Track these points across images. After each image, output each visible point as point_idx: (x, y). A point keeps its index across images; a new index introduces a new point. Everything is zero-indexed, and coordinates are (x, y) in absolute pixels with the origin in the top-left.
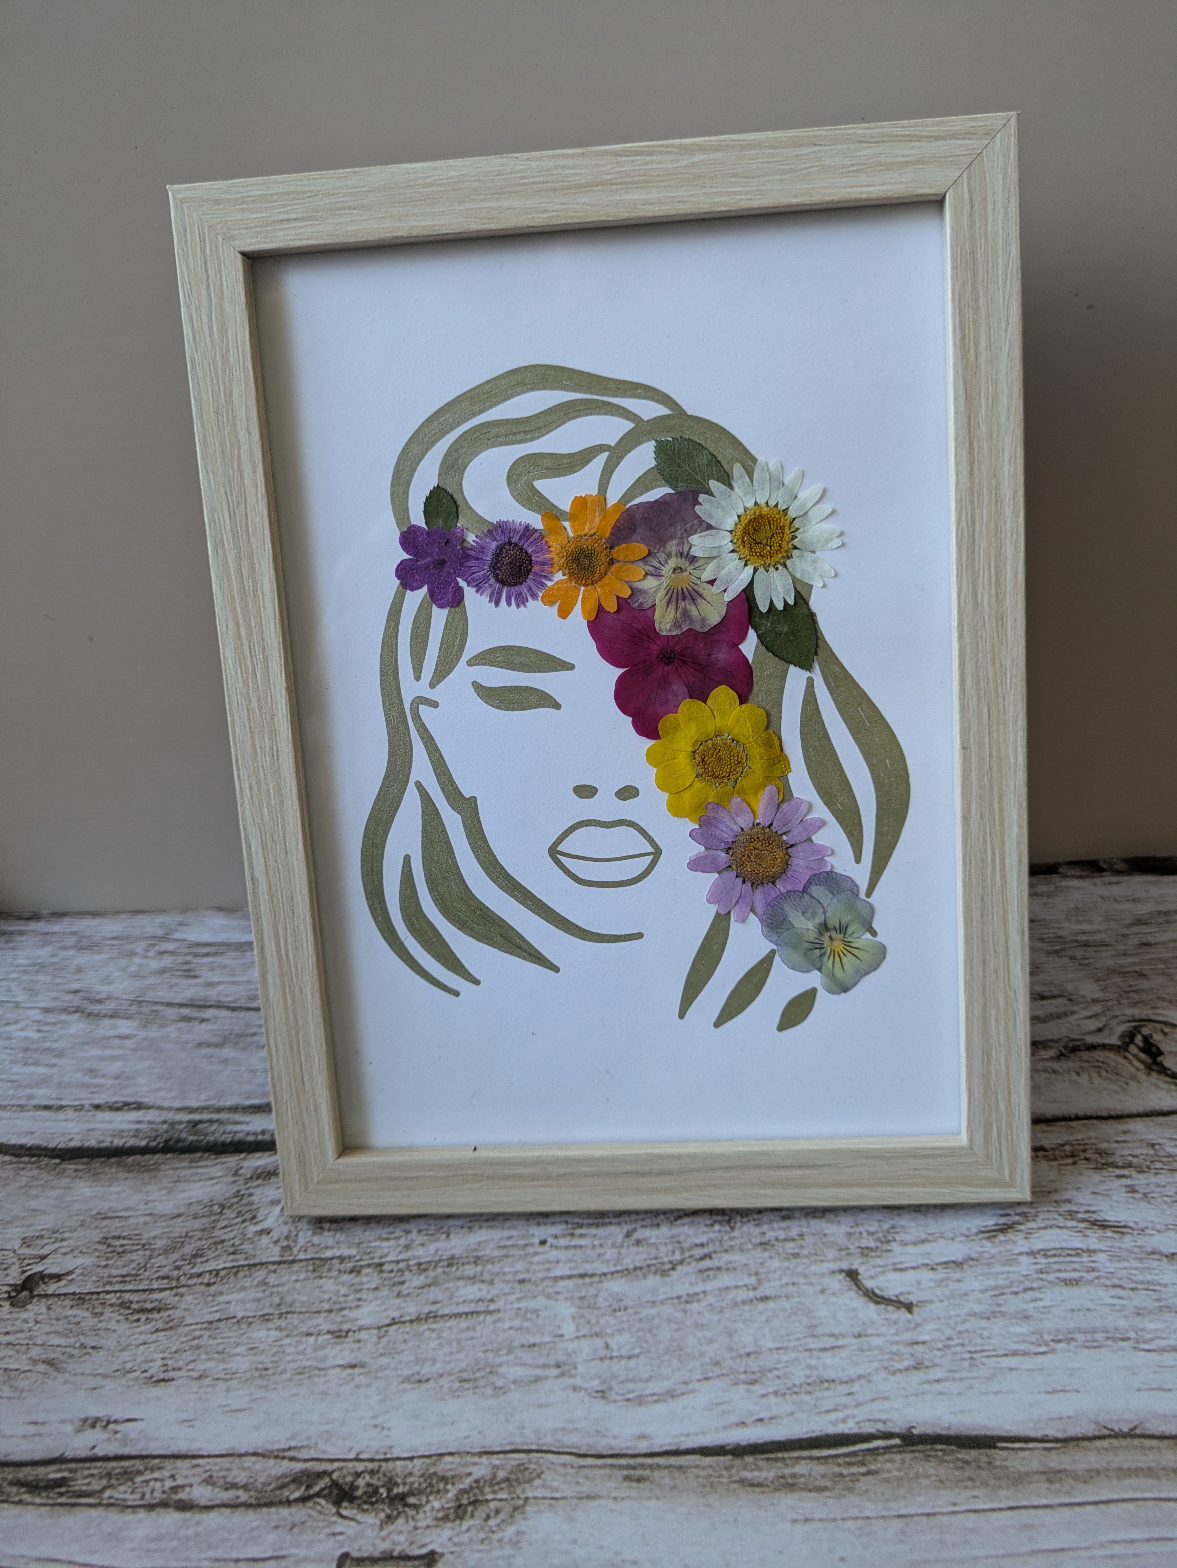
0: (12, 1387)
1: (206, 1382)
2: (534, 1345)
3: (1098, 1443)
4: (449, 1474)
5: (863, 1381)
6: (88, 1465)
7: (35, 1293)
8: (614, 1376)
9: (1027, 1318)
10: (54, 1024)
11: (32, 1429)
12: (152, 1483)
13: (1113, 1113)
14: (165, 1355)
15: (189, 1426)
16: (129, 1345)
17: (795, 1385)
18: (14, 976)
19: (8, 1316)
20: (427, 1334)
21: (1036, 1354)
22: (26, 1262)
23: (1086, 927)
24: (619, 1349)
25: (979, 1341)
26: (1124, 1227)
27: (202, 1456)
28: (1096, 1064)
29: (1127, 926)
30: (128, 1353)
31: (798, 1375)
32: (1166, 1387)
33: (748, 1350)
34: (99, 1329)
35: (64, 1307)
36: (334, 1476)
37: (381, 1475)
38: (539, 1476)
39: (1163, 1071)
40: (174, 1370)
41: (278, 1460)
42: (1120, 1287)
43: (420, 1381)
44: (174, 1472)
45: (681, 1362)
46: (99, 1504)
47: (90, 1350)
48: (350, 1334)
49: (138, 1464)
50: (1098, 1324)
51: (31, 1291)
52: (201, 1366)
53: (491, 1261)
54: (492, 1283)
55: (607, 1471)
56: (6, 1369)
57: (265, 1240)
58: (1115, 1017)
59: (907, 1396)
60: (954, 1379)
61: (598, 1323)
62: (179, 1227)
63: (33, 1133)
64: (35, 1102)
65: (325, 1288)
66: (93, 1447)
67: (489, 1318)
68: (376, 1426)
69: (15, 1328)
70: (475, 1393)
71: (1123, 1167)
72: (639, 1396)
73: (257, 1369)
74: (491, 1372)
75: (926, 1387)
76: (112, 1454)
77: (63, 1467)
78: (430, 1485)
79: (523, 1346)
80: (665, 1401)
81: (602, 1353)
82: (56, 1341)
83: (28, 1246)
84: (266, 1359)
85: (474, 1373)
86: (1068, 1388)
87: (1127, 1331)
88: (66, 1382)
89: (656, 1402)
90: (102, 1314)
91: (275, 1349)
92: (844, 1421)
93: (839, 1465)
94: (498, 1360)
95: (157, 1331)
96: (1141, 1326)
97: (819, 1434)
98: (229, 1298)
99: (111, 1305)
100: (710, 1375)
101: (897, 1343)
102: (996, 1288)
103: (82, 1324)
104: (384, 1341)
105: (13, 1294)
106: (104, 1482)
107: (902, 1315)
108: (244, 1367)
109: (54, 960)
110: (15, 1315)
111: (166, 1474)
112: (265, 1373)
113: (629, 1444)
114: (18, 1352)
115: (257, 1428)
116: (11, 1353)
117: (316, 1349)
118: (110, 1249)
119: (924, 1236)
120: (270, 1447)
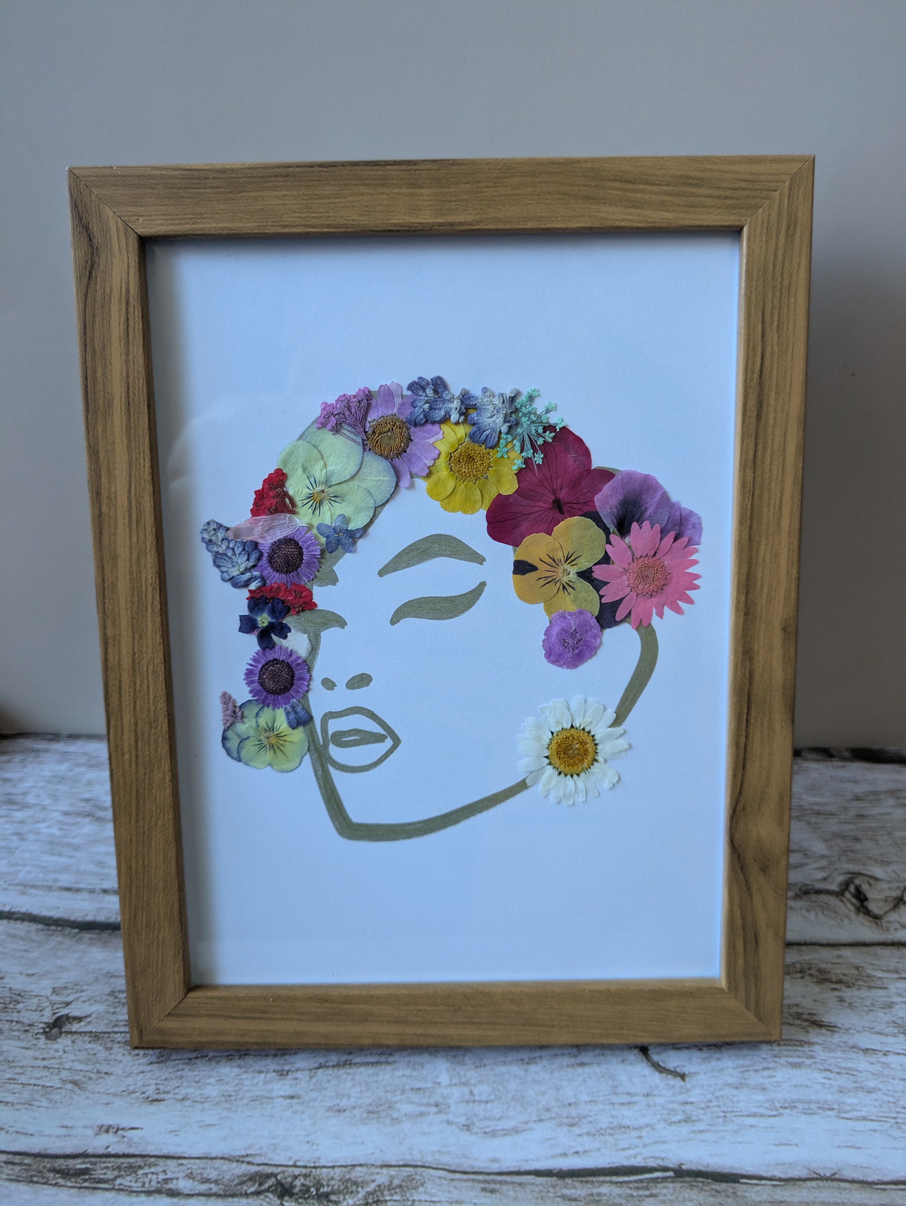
0: (48, 1099)
1: (187, 1103)
2: (420, 1089)
3: (809, 1184)
4: (360, 1180)
5: (649, 1129)
6: (104, 1160)
7: (63, 1030)
8: (476, 1115)
9: (764, 1089)
10: (73, 824)
11: (63, 1132)
12: (150, 1176)
13: (832, 942)
14: (158, 1082)
15: (178, 1135)
16: (131, 1073)
17: (601, 1129)
18: (41, 784)
19: (44, 1046)
20: (345, 1076)
21: (769, 1116)
22: (56, 1006)
23: (819, 799)
24: (480, 1095)
25: (730, 1104)
26: (834, 1027)
27: (185, 1158)
28: (821, 904)
29: (849, 801)
30: (131, 1079)
31: (604, 1122)
32: (858, 1146)
33: (570, 1101)
34: (110, 1060)
35: (85, 1042)
36: (279, 1177)
37: (312, 1178)
38: (422, 1185)
39: (868, 912)
40: (164, 1093)
41: (239, 1164)
42: (830, 1071)
43: (339, 1111)
44: (165, 1168)
45: (523, 1107)
46: (113, 1189)
47: (104, 1075)
48: (290, 1073)
49: (140, 1161)
50: (813, 1097)
51: (60, 1028)
52: (183, 1091)
55: (470, 1184)
56: (43, 1086)
58: (836, 869)
59: (679, 1142)
60: (712, 1131)
61: (465, 1075)
63: (58, 908)
64: (59, 884)
66: (108, 1147)
67: (388, 1068)
68: (308, 1142)
69: (49, 1056)
70: (378, 1122)
71: (836, 983)
72: (493, 1131)
73: (223, 1095)
74: (390, 1107)
75: (693, 1135)
76: (121, 1153)
77: (86, 1160)
78: (346, 1187)
79: (412, 1089)
80: (511, 1135)
81: (468, 1097)
82: (79, 1067)
83: (58, 994)
84: (230, 1088)
85: (378, 1107)
86: (790, 1142)
87: (833, 1104)
88: (87, 1098)
89: (506, 1135)
90: (111, 1048)
91: (236, 1081)
92: (635, 1157)
93: (631, 1188)
94: (395, 1099)
95: (151, 1063)
96: (842, 1100)
97: (617, 1165)
99: (119, 1042)
100: (543, 1117)
101: (673, 1102)
102: (743, 1066)
103: (98, 1055)
104: (314, 1080)
105: (47, 1030)
106: (116, 1173)
107: (678, 1082)
108: (214, 1093)
109: (71, 774)
110: (49, 1046)
111: (160, 1169)
112: (229, 1098)
113: (485, 1165)
114: (52, 1073)
115: (224, 1139)
116: (47, 1074)
117: (265, 1083)
118: (116, 1000)
120: (233, 1153)
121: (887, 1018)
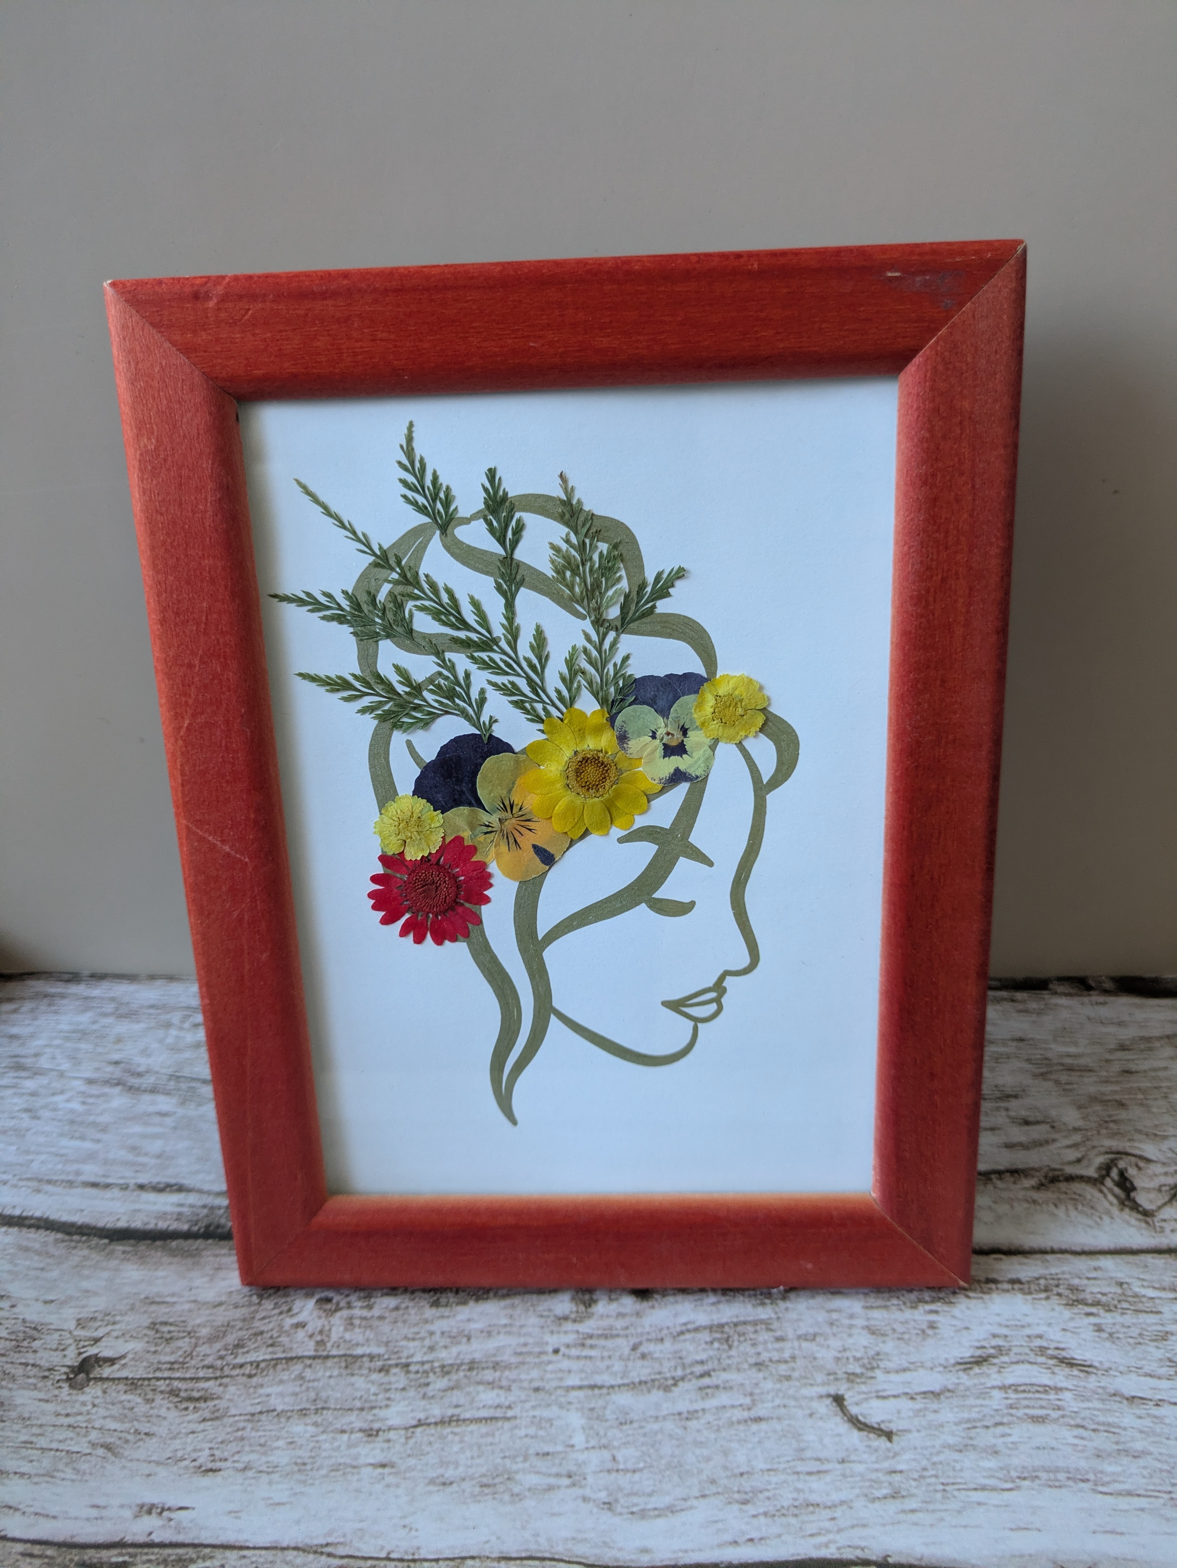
0: (74, 1469)
1: (250, 1474)
2: (548, 1454)
5: (845, 1507)
6: (146, 1550)
7: (92, 1376)
8: (620, 1489)
9: (996, 1453)
10: (99, 1096)
11: (94, 1513)
13: (1086, 1249)
14: (212, 1445)
15: (236, 1518)
16: (179, 1434)
17: (783, 1507)
18: (58, 1042)
19: (68, 1398)
20: (450, 1437)
21: (1003, 1490)
22: (82, 1343)
23: (1072, 1050)
24: (625, 1462)
25: (951, 1473)
26: (1090, 1366)
27: (248, 1548)
28: (1074, 1196)
29: (1111, 1051)
30: (178, 1441)
31: (786, 1497)
32: (1119, 1530)
33: (742, 1470)
34: (151, 1416)
35: (119, 1392)
39: (1135, 1207)
40: (221, 1460)
41: (317, 1556)
42: (1083, 1427)
43: (444, 1484)
44: (223, 1562)
45: (681, 1478)
47: (144, 1437)
48: (381, 1433)
49: (191, 1553)
50: (1061, 1463)
51: (87, 1373)
52: (245, 1458)
53: (508, 1367)
54: (509, 1389)
56: (68, 1452)
57: (301, 1334)
58: (1094, 1147)
59: (884, 1525)
60: (927, 1511)
61: (605, 1435)
62: (222, 1316)
63: (82, 1211)
64: (83, 1178)
65: (357, 1385)
66: (150, 1534)
67: (507, 1425)
68: (404, 1526)
69: (75, 1410)
70: (494, 1499)
71: (1092, 1305)
72: (643, 1510)
73: (296, 1464)
74: (509, 1479)
75: (902, 1516)
76: (167, 1541)
77: (124, 1551)
79: (538, 1454)
80: (666, 1516)
81: (610, 1465)
82: (113, 1425)
83: (83, 1328)
84: (304, 1453)
85: (494, 1478)
86: (1030, 1526)
87: (1087, 1473)
88: (124, 1467)
89: (658, 1516)
90: (153, 1400)
91: (312, 1444)
92: (827, 1546)
94: (515, 1467)
95: (204, 1420)
96: (1100, 1468)
97: (803, 1557)
98: (268, 1390)
99: (162, 1392)
100: (707, 1492)
101: (877, 1470)
102: (968, 1421)
103: (135, 1410)
104: (412, 1442)
105: (72, 1376)
107: (882, 1443)
108: (284, 1461)
109: (95, 1027)
110: (74, 1397)
111: (217, 1563)
112: (303, 1468)
113: (633, 1557)
114: (78, 1434)
115: (298, 1522)
116: (71, 1435)
117: (349, 1447)
118: (158, 1335)
119: (906, 1365)
120: (308, 1541)
121: (1159, 1354)
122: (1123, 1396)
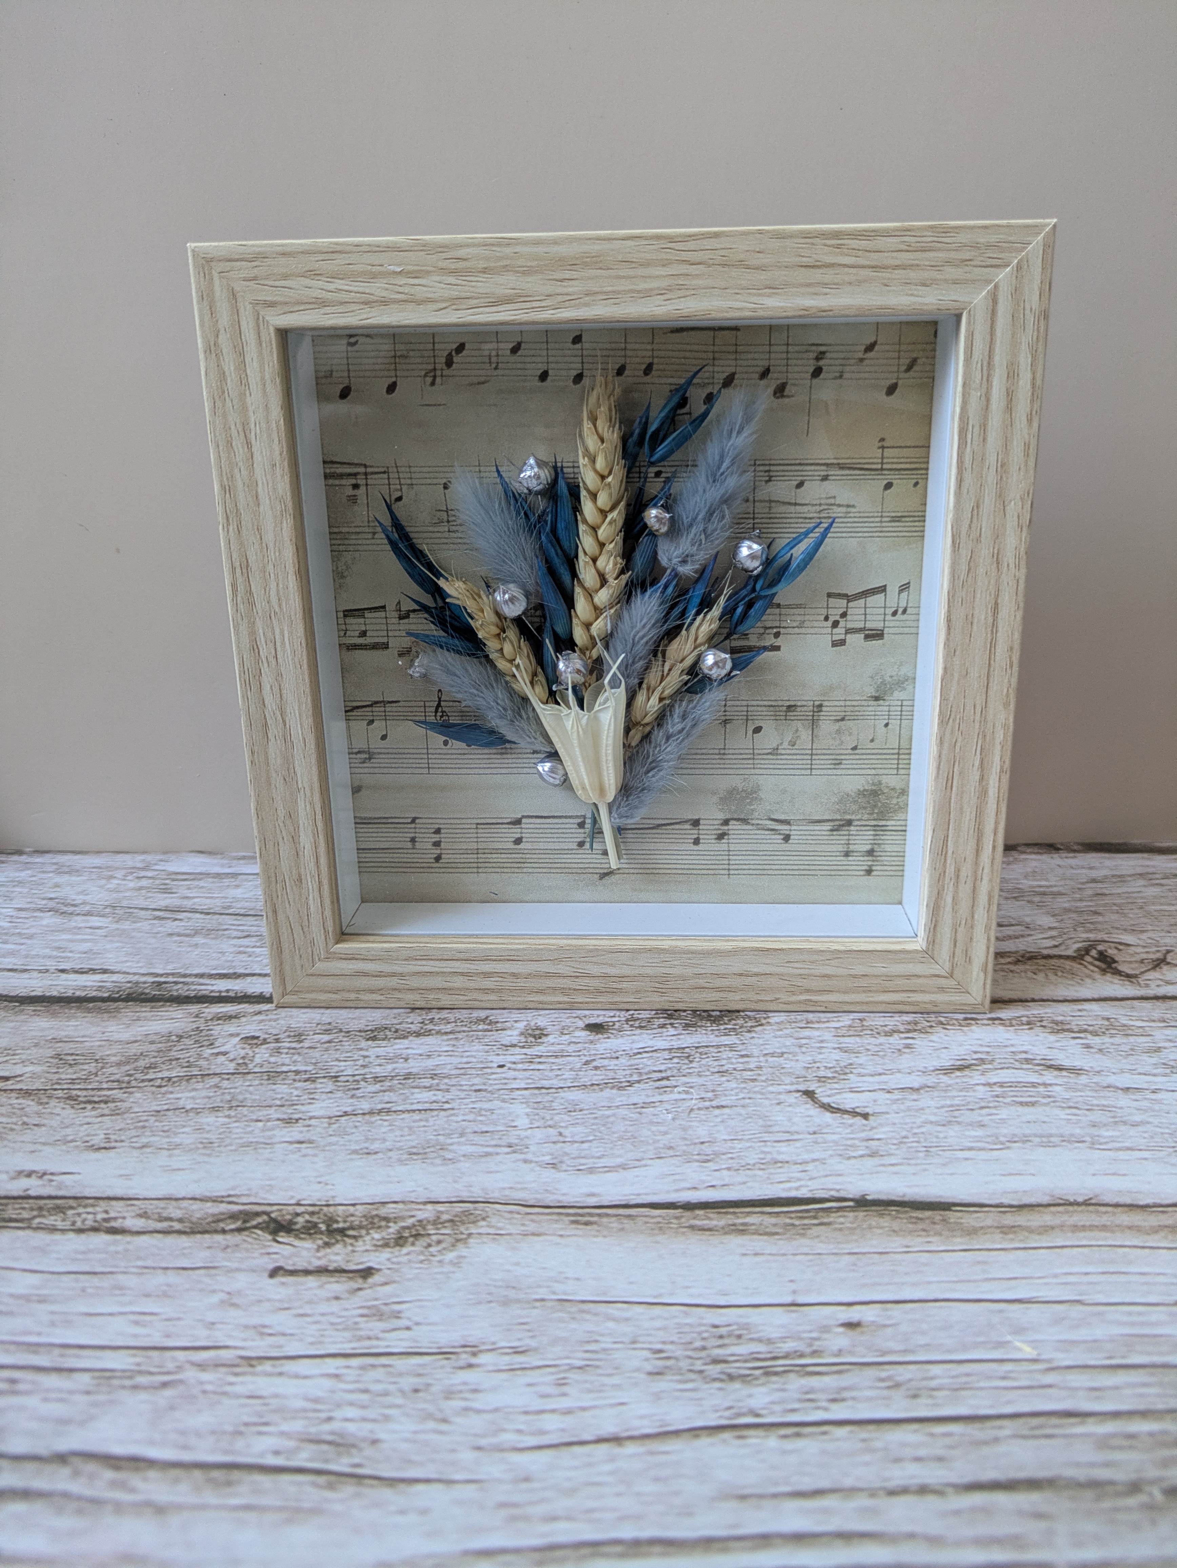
1: (149, 1151)
2: (487, 1132)
3: (1052, 1209)
4: (392, 1216)
5: (817, 1163)
6: (20, 1201)
8: (566, 1154)
9: (983, 1126)
10: (28, 918)
12: (84, 1216)
14: (109, 1131)
15: (127, 1179)
16: (72, 1124)
17: (748, 1164)
20: (379, 1123)
21: (991, 1149)
23: (1044, 883)
24: (573, 1136)
25: (935, 1140)
26: (1080, 1070)
27: (137, 1199)
28: (1052, 967)
29: (1083, 883)
30: (70, 1129)
31: (752, 1157)
32: (1121, 1173)
33: (702, 1140)
34: (43, 1113)
35: (10, 1098)
36: (273, 1215)
37: (321, 1216)
38: (484, 1219)
39: (1117, 972)
40: (116, 1141)
41: (215, 1204)
42: (1076, 1108)
43: (368, 1153)
44: (107, 1209)
45: (635, 1146)
46: (27, 1227)
47: (32, 1127)
48: (300, 1121)
49: (72, 1203)
50: (1054, 1132)
52: (145, 1140)
53: (448, 1076)
54: (448, 1091)
55: (555, 1217)
57: (221, 1059)
58: (1071, 938)
59: (861, 1174)
60: (909, 1164)
61: (552, 1119)
62: (134, 1049)
65: (278, 1091)
66: (26, 1189)
67: (442, 1113)
68: (320, 1183)
70: (424, 1163)
71: (1078, 1032)
72: (591, 1168)
73: (201, 1143)
74: (441, 1149)
75: (881, 1168)
76: (46, 1195)
78: (372, 1223)
79: (475, 1132)
80: (617, 1171)
81: (555, 1138)
84: (212, 1137)
85: (424, 1149)
86: (1022, 1172)
87: (1083, 1137)
88: (5, 1147)
89: (607, 1172)
90: (47, 1103)
91: (222, 1130)
92: (797, 1189)
93: (792, 1218)
94: (449, 1141)
95: (102, 1115)
96: (1096, 1133)
98: (179, 1096)
99: (58, 1098)
100: (663, 1155)
101: (852, 1139)
102: (951, 1106)
103: (26, 1109)
104: (335, 1127)
106: (35, 1213)
107: (856, 1121)
108: (189, 1141)
109: (33, 879)
111: (98, 1209)
112: (210, 1145)
113: (578, 1200)
115: (197, 1182)
117: (264, 1130)
118: (62, 1062)
119: (881, 1071)
120: (208, 1194)
122: (1118, 1088)
